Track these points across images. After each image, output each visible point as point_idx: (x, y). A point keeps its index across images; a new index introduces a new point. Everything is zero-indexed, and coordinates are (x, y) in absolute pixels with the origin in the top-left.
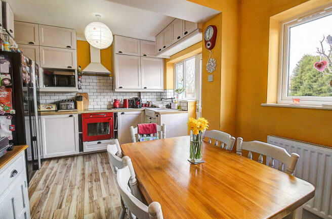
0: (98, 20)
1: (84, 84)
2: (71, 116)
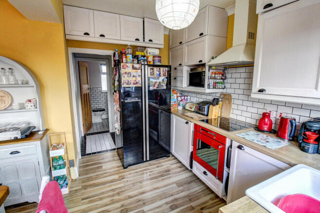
1: (229, 80)
2: (187, 123)
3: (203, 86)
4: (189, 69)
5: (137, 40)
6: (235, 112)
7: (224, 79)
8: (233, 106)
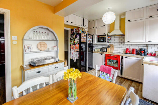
0: (109, 10)
1: (112, 40)
2: (102, 54)
3: (105, 42)
4: (97, 36)
5: (81, 25)
6: (115, 50)
7: (110, 40)
8: (114, 48)
